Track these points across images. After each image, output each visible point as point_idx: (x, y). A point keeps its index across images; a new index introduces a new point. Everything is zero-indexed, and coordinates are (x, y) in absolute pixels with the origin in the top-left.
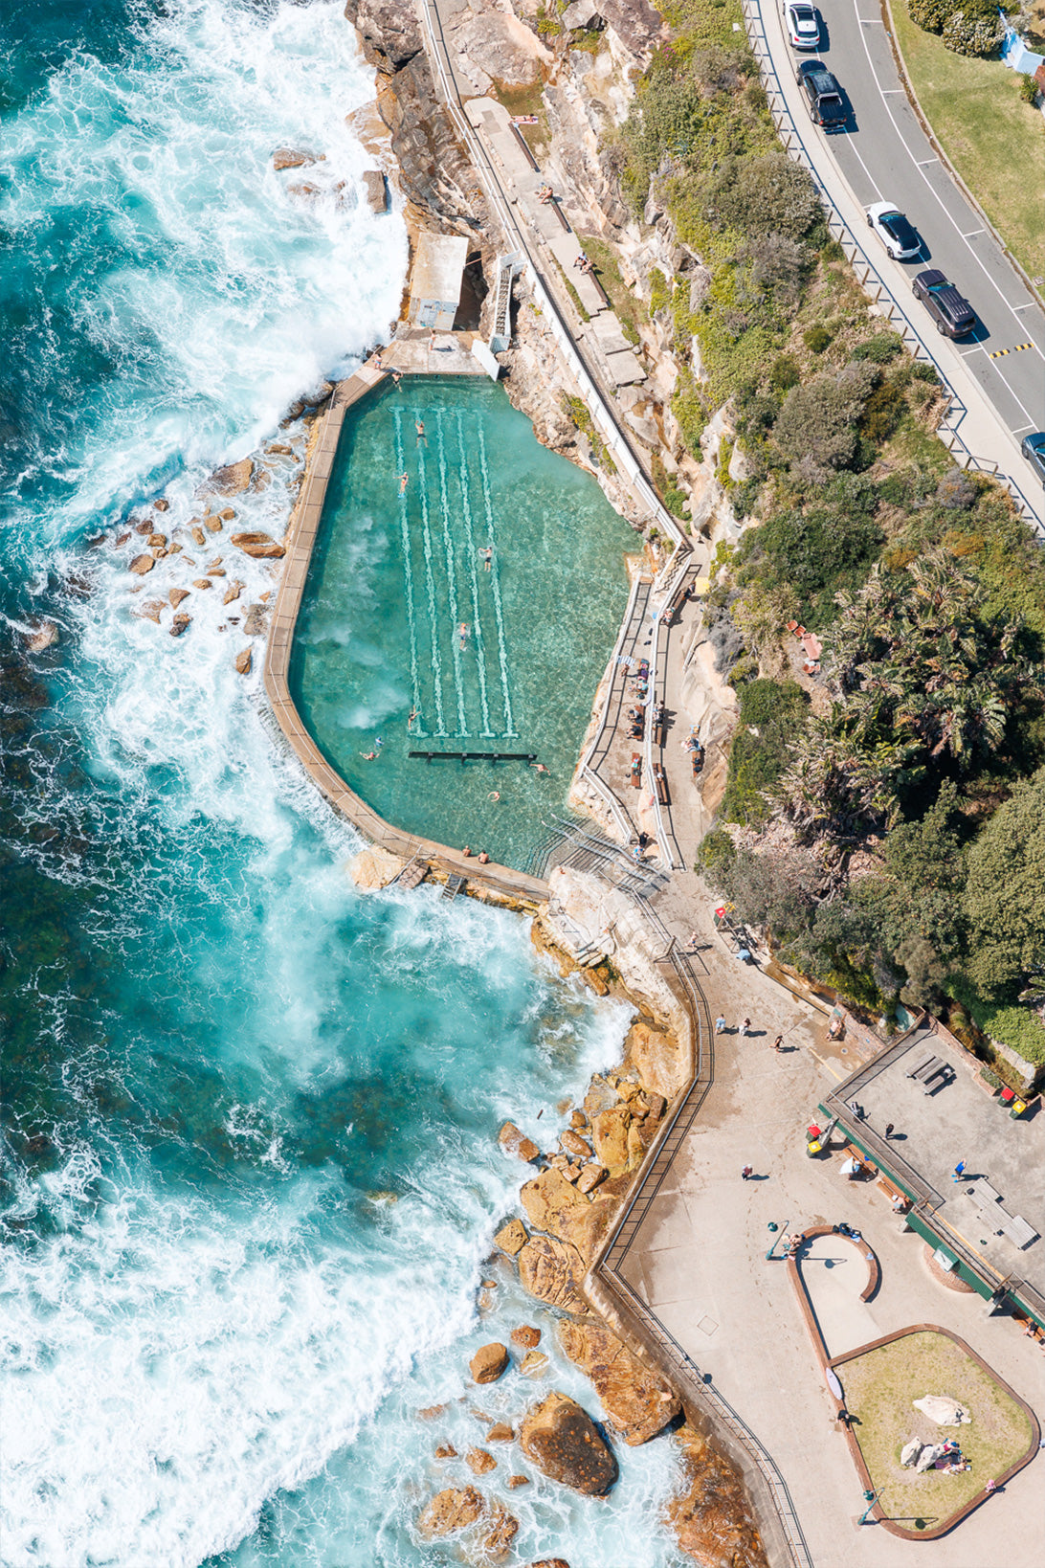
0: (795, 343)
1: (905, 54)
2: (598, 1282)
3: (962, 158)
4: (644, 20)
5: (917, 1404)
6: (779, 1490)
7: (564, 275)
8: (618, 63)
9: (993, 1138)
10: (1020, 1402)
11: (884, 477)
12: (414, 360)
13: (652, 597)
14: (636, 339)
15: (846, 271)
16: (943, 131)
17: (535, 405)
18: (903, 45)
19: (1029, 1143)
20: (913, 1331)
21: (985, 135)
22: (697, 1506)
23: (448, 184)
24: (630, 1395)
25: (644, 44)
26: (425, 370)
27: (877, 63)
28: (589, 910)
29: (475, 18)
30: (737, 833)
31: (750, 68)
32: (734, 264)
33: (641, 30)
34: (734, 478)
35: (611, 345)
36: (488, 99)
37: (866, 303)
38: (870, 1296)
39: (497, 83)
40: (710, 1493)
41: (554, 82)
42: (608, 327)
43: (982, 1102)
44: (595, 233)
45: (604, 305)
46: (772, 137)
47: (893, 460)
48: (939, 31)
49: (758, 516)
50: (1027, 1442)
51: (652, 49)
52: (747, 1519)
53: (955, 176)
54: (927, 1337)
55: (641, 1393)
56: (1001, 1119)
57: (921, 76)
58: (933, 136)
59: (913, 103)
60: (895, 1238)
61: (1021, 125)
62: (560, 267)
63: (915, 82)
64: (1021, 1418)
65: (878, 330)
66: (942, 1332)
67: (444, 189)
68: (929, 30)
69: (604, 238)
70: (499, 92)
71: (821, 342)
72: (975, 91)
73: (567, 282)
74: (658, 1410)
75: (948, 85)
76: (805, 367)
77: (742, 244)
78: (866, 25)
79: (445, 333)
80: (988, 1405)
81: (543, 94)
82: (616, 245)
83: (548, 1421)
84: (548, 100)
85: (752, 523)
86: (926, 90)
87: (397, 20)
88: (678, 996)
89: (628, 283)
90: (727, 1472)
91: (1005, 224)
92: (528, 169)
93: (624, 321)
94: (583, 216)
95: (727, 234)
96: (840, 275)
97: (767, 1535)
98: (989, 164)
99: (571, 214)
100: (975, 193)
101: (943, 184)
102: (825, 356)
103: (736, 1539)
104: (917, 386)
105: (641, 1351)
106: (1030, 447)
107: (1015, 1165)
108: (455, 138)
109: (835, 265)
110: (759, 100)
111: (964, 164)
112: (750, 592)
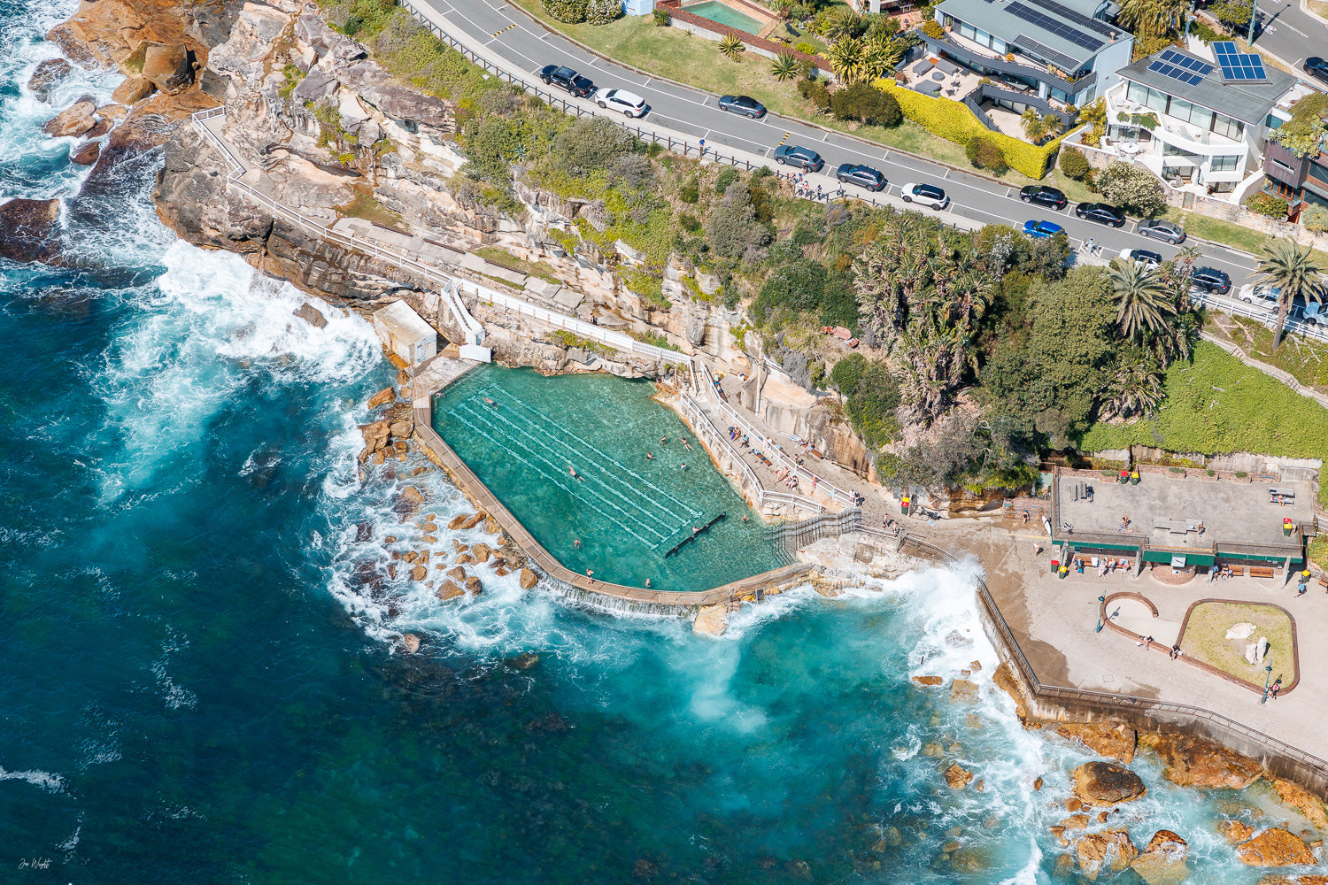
0: (678, 207)
1: (579, 40)
2: (1042, 700)
3: (662, 70)
4: (431, 104)
5: (1228, 637)
6: (1214, 717)
7: (486, 276)
8: (413, 147)
9: (1137, 498)
10: (1265, 604)
11: (790, 237)
12: (435, 381)
13: (698, 399)
14: (559, 282)
15: (670, 154)
16: (638, 64)
17: (529, 356)
18: (573, 36)
19: (1153, 490)
20: (1190, 611)
21: (660, 53)
22: (1186, 762)
23: (364, 279)
24: (1105, 742)
25: (443, 116)
26: (447, 382)
27: (571, 52)
28: (836, 559)
29: (286, 185)
30: (888, 449)
31: (519, 91)
32: (611, 187)
33: (434, 110)
34: (709, 293)
35: (550, 292)
36: (342, 219)
37: (696, 162)
38: (1156, 612)
39: (337, 209)
40: (1186, 751)
41: (376, 185)
42: (537, 285)
43: (1116, 488)
44: (477, 246)
45: (524, 276)
46: (564, 116)
47: (786, 227)
48: (583, 20)
49: (748, 296)
50: (1286, 617)
51: (451, 115)
52: (1212, 747)
53: (666, 80)
54: (1199, 608)
55: (1108, 736)
56: (1131, 489)
57: (599, 45)
58: (636, 69)
59: (609, 60)
60: (1137, 582)
61: (671, 39)
62: (480, 273)
63: (599, 49)
64: (1272, 609)
65: (716, 170)
66: (1202, 602)
67: (362, 283)
68: (578, 22)
69: (485, 246)
70: (344, 213)
71: (691, 195)
72: (632, 37)
73: (492, 278)
74: (1124, 736)
75: (616, 42)
76: (696, 213)
77: (608, 173)
78: (544, 38)
79: (434, 358)
80: (1254, 615)
81: (375, 195)
82: (499, 243)
83: (1086, 780)
84: (381, 197)
85: (746, 303)
86: (609, 50)
87: (244, 214)
88: (926, 557)
89: (523, 258)
90: (1182, 737)
91: (715, 87)
92: (407, 239)
93: (542, 277)
94: (462, 242)
95: (592, 175)
96: (669, 158)
97: (1228, 744)
98: (676, 65)
99: (456, 244)
100: (685, 82)
101: (666, 88)
102: (702, 201)
103: (1218, 758)
104: (766, 181)
105: (1089, 716)
106: (844, 174)
107: (1158, 502)
108: (346, 250)
109: (661, 156)
110: (536, 103)
111: (666, 72)
112: (786, 329)
